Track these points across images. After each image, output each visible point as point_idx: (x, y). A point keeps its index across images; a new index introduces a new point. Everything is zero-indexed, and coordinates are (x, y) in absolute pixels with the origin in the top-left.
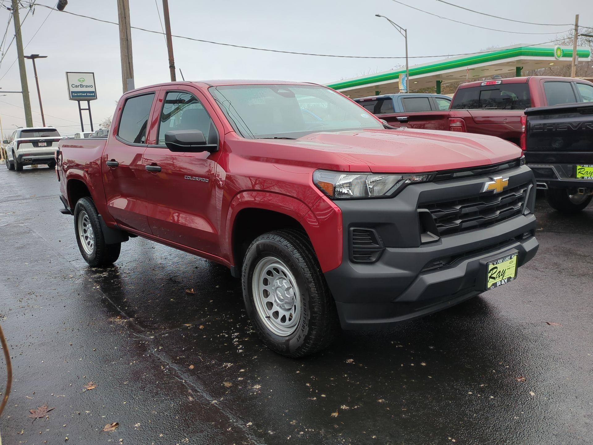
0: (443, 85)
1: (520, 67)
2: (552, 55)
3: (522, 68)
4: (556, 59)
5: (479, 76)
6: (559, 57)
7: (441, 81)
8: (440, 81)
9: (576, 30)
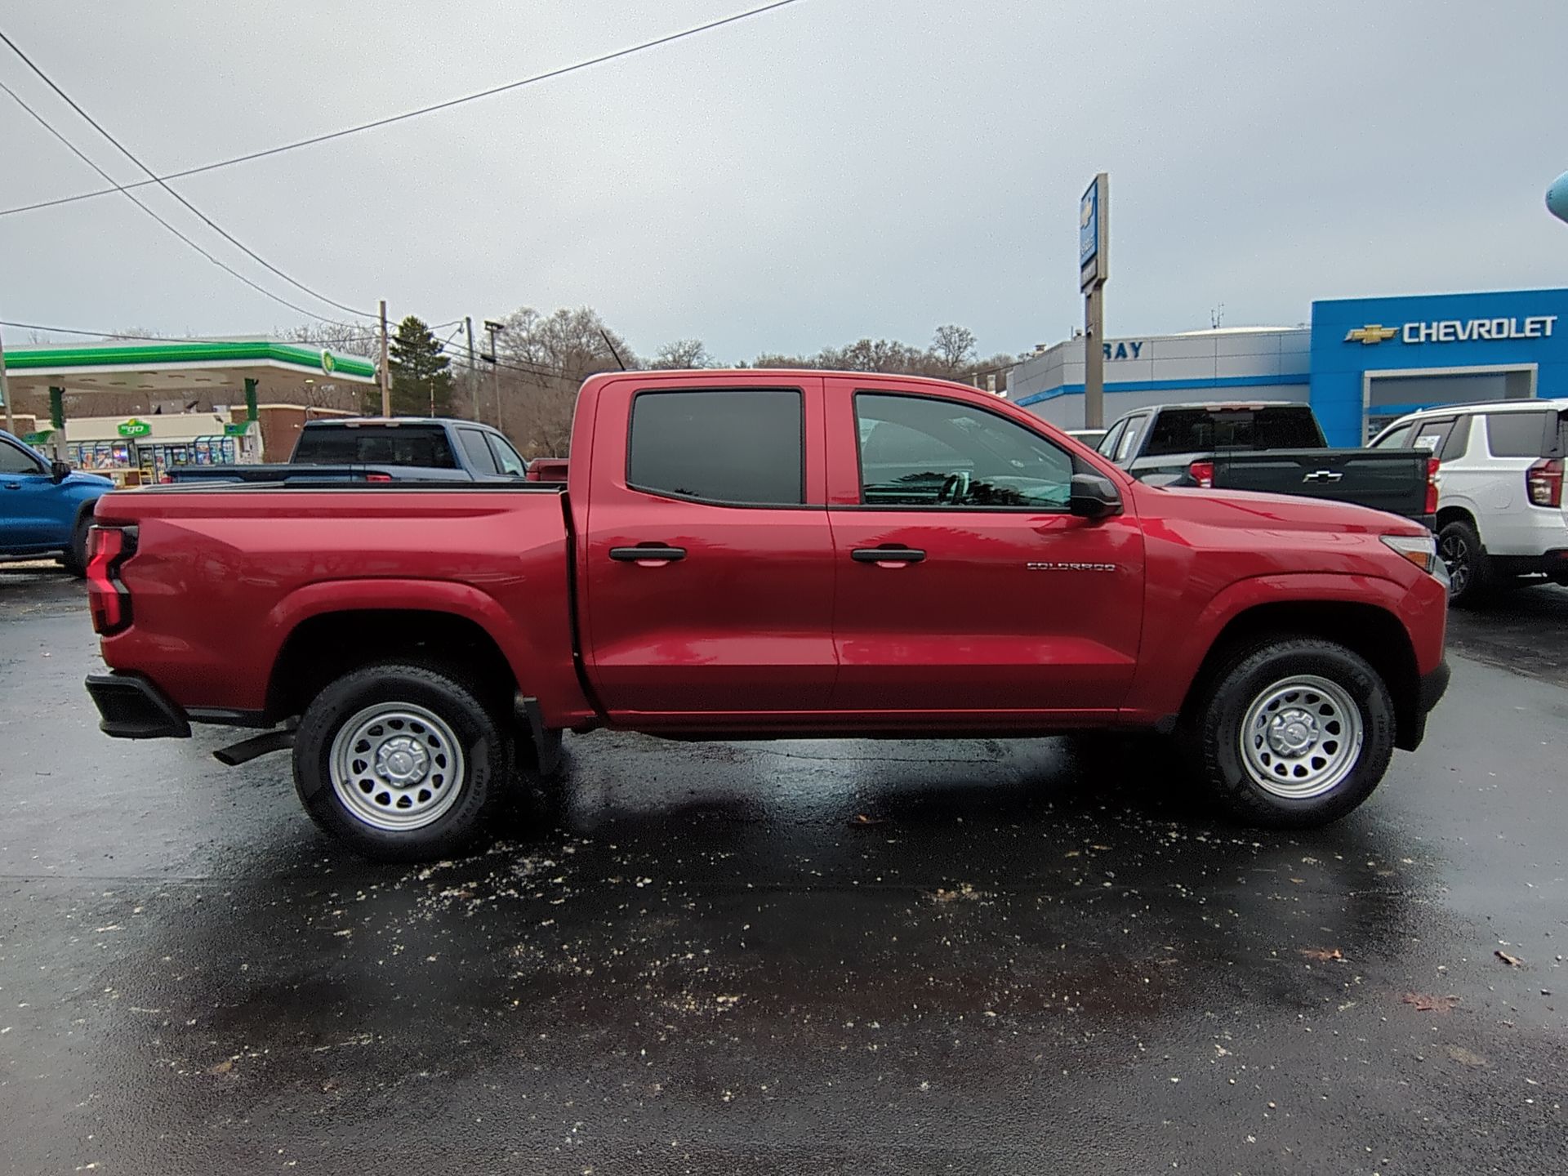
0: (68, 400)
1: (253, 380)
2: (320, 366)
3: (257, 381)
4: (325, 372)
5: (152, 387)
6: (330, 370)
7: (61, 389)
8: (58, 389)
9: (384, 328)
